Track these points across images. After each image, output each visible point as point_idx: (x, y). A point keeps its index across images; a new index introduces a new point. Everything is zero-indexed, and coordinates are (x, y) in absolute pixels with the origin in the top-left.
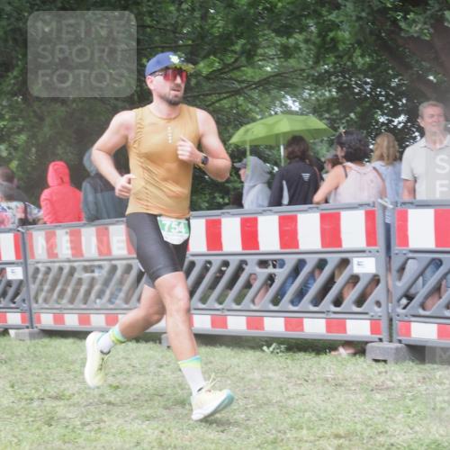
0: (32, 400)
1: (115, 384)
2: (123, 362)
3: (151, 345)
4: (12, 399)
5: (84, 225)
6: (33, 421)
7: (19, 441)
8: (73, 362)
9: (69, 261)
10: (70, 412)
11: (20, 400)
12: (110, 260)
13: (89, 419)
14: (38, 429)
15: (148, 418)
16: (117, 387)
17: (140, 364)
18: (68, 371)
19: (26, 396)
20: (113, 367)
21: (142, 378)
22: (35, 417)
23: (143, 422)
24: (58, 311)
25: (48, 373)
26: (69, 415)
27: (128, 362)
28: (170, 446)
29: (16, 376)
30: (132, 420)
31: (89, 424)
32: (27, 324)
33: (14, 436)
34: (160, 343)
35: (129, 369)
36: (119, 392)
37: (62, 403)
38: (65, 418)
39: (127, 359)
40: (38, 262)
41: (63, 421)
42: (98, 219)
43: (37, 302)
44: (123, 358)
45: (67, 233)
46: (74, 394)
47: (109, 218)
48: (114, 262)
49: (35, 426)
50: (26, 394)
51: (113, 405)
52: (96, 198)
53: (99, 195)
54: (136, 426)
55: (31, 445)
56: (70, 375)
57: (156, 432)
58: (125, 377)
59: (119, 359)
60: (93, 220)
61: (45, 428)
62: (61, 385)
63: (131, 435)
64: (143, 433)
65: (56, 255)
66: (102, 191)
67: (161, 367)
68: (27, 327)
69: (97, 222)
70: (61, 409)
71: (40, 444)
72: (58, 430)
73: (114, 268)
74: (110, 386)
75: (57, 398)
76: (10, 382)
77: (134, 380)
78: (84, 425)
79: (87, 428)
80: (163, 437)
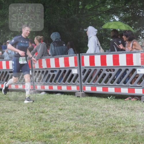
0: (34, 113)
1: (61, 108)
2: (63, 101)
3: (72, 96)
4: (29, 113)
5: (51, 57)
6: (35, 120)
7: (31, 126)
8: (47, 101)
9: (46, 69)
10: (46, 117)
11: (31, 113)
12: (59, 69)
13: (53, 119)
14: (37, 122)
15: (71, 119)
16: (61, 109)
17: (68, 102)
18: (46, 104)
19: (33, 112)
20: (60, 103)
21: (69, 107)
22: (36, 118)
23: (70, 120)
24: (42, 85)
25: (40, 104)
26: (47, 118)
27: (65, 101)
28: (79, 128)
29: (29, 105)
30: (66, 120)
31: (53, 121)
32: (33, 89)
33: (29, 124)
34: (75, 95)
35: (65, 104)
36: (62, 111)
37: (44, 114)
38: (45, 119)
39: (64, 100)
40: (36, 69)
41: (45, 120)
42: (55, 55)
43: (36, 82)
44: (63, 100)
45: (45, 60)
46: (48, 111)
47: (59, 55)
48: (60, 69)
49: (36, 121)
50: (32, 111)
51: (60, 115)
52: (55, 49)
53: (56, 48)
54: (67, 122)
55: (35, 127)
56: (47, 105)
57: (74, 124)
58: (64, 106)
59: (62, 101)
60: (54, 56)
61: (39, 122)
62: (44, 108)
63: (66, 125)
64: (70, 124)
65: (42, 67)
66: (56, 47)
67: (75, 103)
68: (33, 90)
69: (55, 56)
70: (44, 116)
71: (37, 127)
72: (43, 123)
73: (60, 71)
74: (59, 109)
75: (43, 112)
76: (28, 107)
77: (67, 107)
78: (51, 121)
79: (52, 122)
80: (76, 126)
